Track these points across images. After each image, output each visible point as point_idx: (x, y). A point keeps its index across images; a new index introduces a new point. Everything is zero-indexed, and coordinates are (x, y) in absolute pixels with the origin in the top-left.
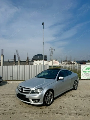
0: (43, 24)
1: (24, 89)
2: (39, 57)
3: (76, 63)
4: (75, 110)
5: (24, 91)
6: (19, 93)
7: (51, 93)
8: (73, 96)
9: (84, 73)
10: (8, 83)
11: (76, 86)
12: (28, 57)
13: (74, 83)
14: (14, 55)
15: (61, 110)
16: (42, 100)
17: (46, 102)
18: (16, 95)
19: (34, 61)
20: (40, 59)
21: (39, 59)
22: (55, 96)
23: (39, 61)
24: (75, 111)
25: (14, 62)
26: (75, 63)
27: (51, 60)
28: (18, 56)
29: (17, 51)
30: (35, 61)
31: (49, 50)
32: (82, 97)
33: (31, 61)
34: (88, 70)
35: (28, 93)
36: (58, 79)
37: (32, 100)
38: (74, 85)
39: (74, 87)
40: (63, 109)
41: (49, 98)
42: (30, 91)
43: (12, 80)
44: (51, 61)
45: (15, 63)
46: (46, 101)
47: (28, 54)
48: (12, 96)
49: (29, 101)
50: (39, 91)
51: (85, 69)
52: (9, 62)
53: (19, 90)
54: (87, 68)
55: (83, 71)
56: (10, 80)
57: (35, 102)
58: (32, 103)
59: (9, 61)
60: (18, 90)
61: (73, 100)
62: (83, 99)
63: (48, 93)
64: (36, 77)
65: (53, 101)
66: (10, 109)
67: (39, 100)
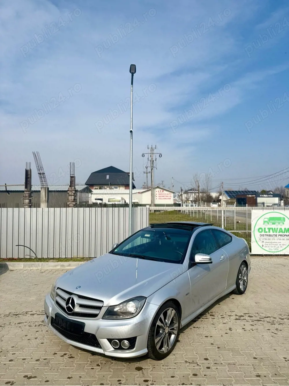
0: (133, 69)
1: (77, 301)
2: (108, 177)
3: (225, 199)
4: (255, 373)
5: (77, 309)
6: (57, 315)
7: (171, 312)
8: (239, 318)
9: (261, 235)
10: (10, 268)
11: (244, 281)
12: (72, 178)
13: (240, 272)
14: (27, 171)
15: (208, 372)
16: (142, 340)
17: (158, 347)
18: (48, 321)
19: (91, 192)
20: (111, 185)
21: (107, 185)
22: (183, 323)
23: (107, 190)
24: (258, 376)
25: (27, 194)
26: (221, 198)
27: (149, 188)
28: (42, 175)
29: (36, 156)
30: (94, 191)
31: (143, 155)
32: (268, 319)
33: (81, 192)
34: (273, 226)
35: (95, 316)
36: (193, 263)
37: (110, 340)
38: (238, 279)
39: (238, 285)
40: (213, 368)
41: (167, 330)
42: (100, 308)
43: (21, 256)
44: (150, 192)
45: (30, 196)
46: (156, 341)
47: (72, 166)
48: (28, 318)
49: (98, 345)
50: (131, 307)
51: (265, 222)
52: (8, 192)
53: (57, 303)
54: (271, 219)
55: (257, 228)
56: (16, 257)
57: (121, 348)
58: (107, 354)
59: (9, 189)
60: (54, 303)
61: (240, 331)
62: (273, 328)
63: (162, 316)
64: (112, 252)
65: (177, 340)
66: (29, 374)
67: (132, 341)
